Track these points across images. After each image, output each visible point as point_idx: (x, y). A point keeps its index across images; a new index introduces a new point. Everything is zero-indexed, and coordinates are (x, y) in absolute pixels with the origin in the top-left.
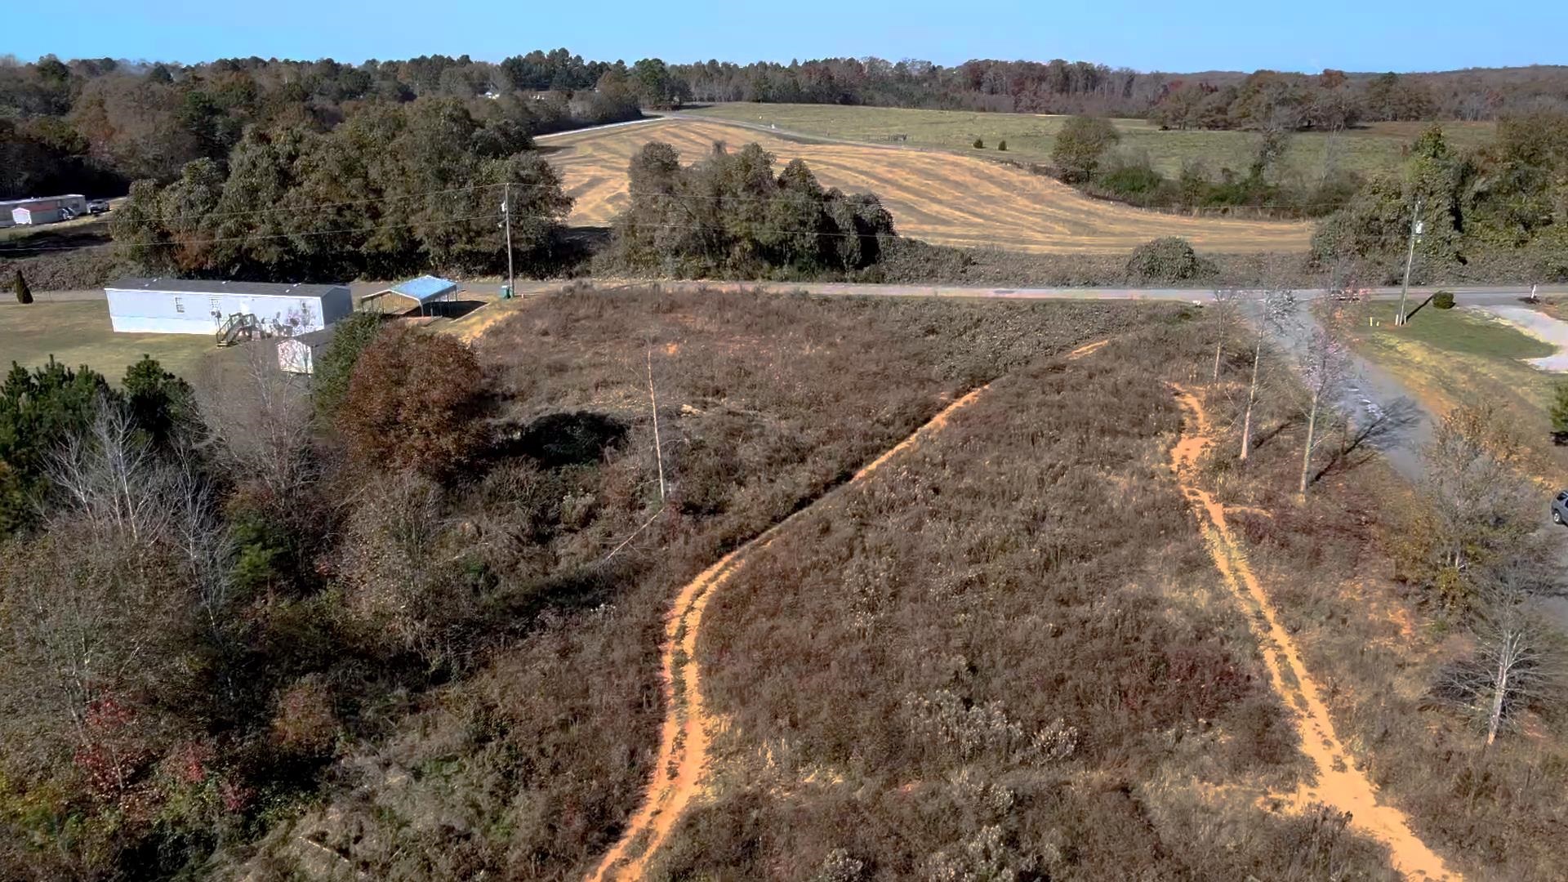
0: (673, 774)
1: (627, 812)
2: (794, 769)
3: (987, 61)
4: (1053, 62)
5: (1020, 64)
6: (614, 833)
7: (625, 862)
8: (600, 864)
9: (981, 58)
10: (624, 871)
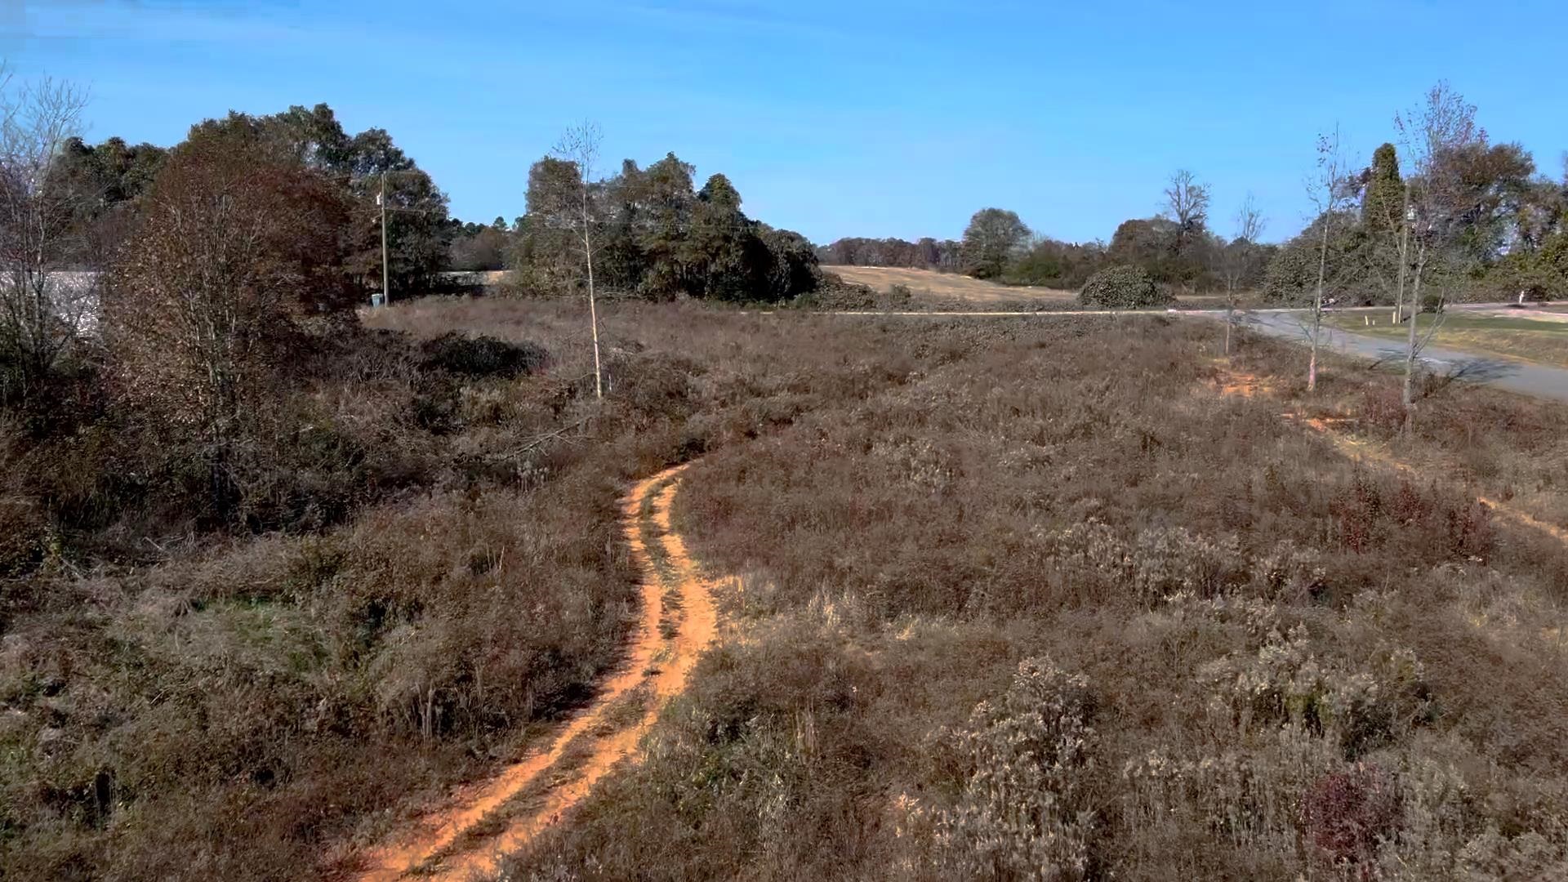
0: (670, 633)
1: (600, 671)
2: (872, 626)
3: (860, 240)
4: (923, 240)
5: (892, 241)
6: (579, 696)
7: (603, 733)
8: (559, 735)
9: (854, 236)
10: (604, 743)
